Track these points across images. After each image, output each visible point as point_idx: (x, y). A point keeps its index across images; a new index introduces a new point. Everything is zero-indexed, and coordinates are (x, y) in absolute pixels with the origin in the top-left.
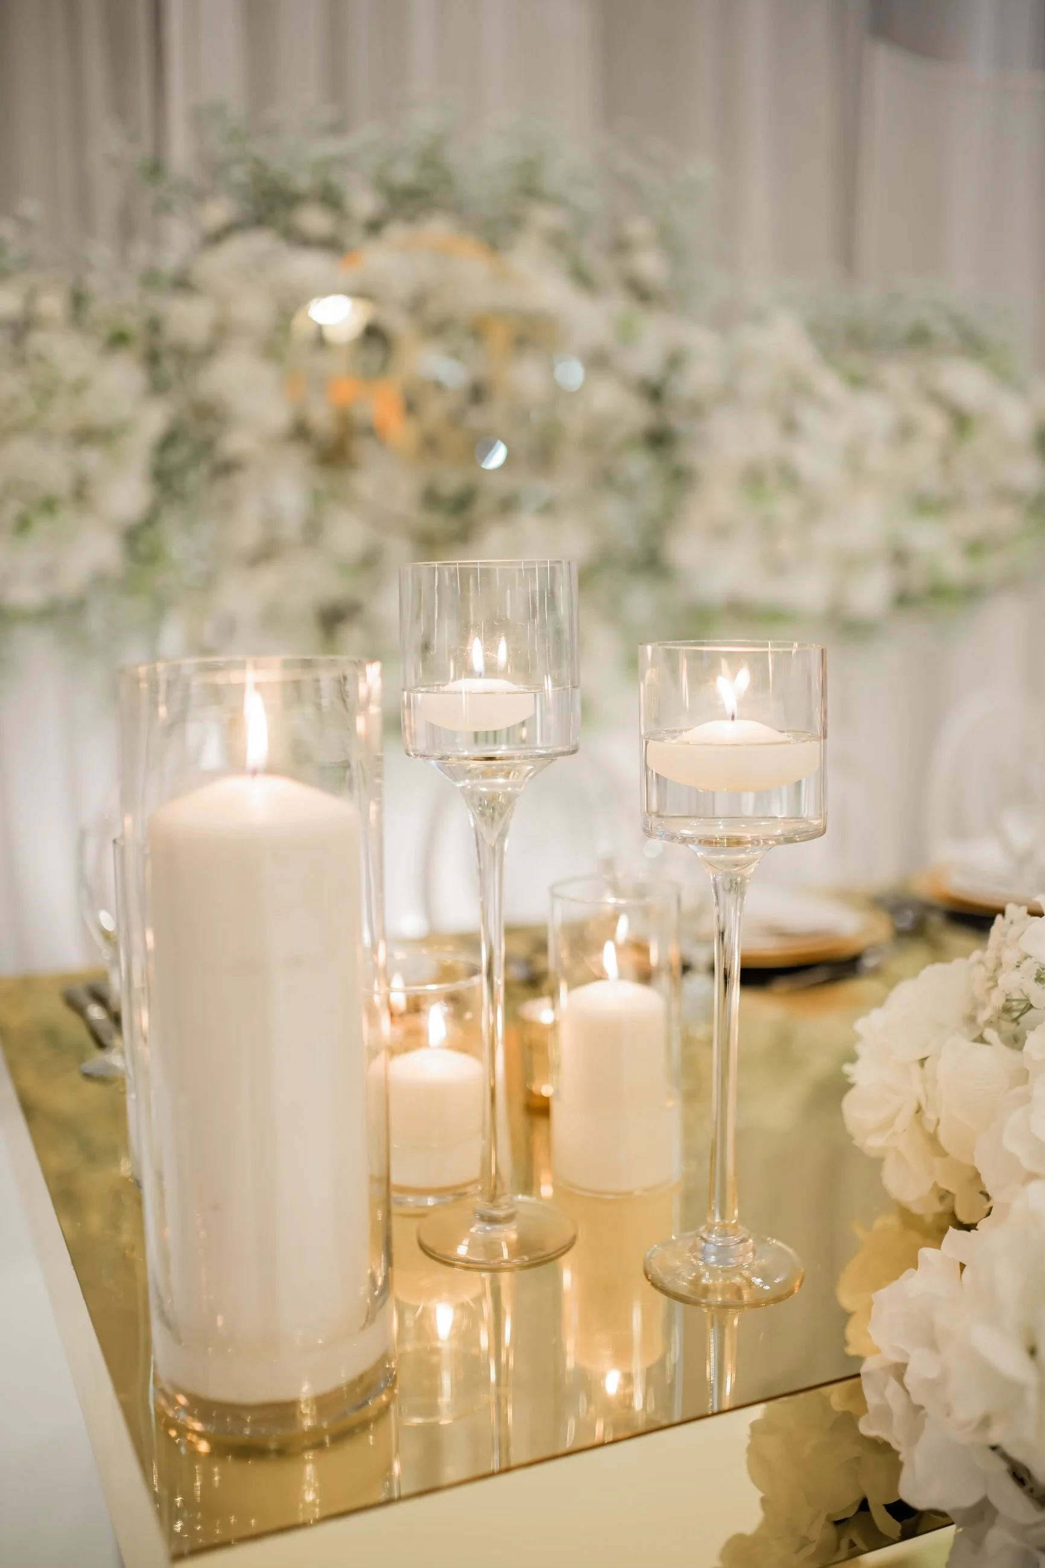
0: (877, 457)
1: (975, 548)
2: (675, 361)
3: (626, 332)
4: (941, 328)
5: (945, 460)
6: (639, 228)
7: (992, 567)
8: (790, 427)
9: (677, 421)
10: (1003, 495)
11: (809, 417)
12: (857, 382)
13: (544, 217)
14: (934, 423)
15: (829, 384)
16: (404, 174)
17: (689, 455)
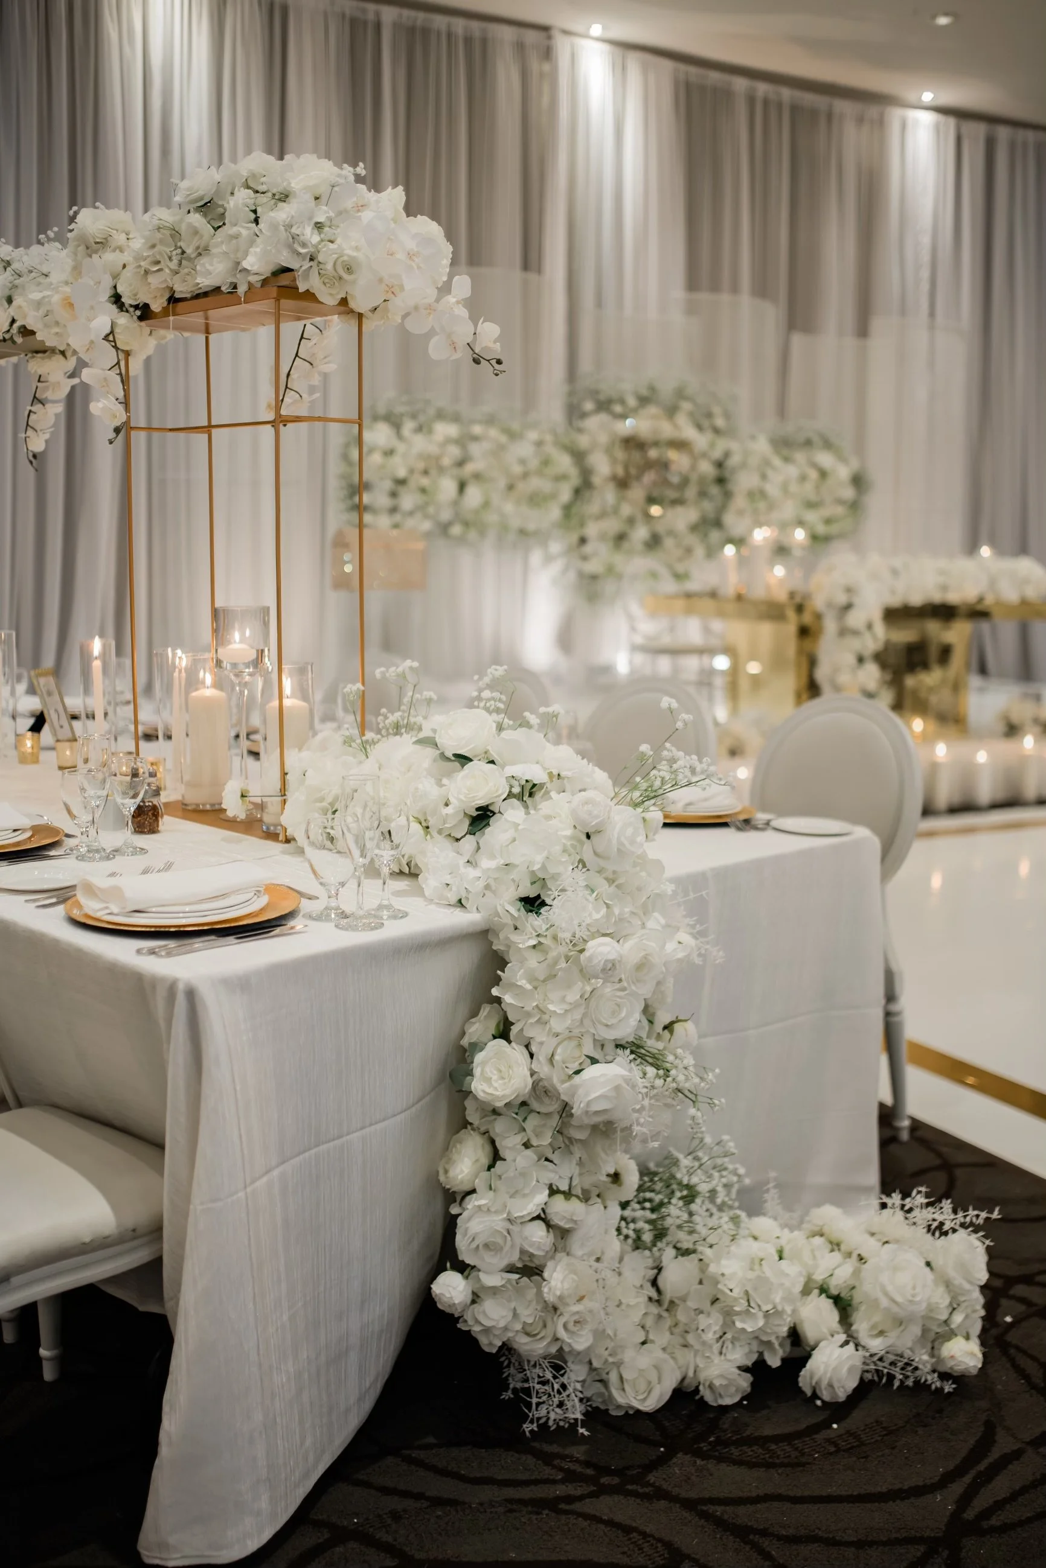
0: (794, 488)
1: (828, 521)
2: (727, 454)
3: (712, 445)
4: (816, 439)
5: (817, 488)
6: (717, 410)
7: (834, 529)
8: (764, 477)
9: (727, 474)
10: (840, 502)
11: (770, 473)
12: (787, 460)
13: (686, 406)
14: (813, 475)
15: (777, 462)
16: (644, 392)
17: (730, 486)
